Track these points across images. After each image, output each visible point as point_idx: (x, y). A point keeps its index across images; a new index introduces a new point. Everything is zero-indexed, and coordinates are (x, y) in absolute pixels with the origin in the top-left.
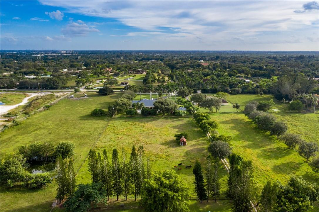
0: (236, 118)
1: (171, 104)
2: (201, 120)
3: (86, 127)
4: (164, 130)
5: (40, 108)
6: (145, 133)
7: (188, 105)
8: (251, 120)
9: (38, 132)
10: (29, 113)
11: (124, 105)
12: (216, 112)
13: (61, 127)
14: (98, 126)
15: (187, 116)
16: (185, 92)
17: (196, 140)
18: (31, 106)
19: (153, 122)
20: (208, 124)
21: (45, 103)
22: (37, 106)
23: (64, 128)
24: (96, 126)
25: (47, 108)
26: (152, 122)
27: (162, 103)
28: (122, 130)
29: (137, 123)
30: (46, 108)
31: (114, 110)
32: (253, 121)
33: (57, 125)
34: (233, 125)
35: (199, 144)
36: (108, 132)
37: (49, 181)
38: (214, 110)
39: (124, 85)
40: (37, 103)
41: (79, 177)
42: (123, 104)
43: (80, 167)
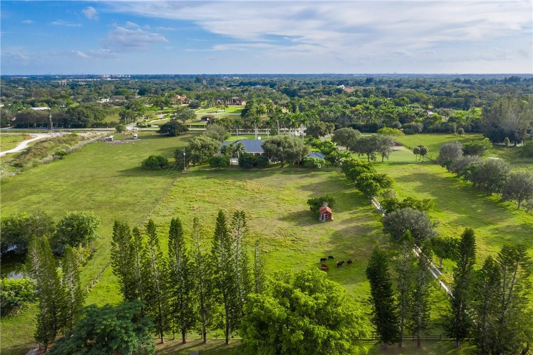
0: (422, 172)
1: (296, 145)
2: (359, 173)
3: (130, 188)
4: (284, 192)
5: (46, 156)
6: (247, 198)
7: (327, 149)
8: (455, 175)
9: (34, 198)
10: (24, 165)
11: (206, 148)
12: (383, 161)
13: (81, 189)
14: (154, 187)
15: (326, 169)
16: (320, 128)
17: (351, 210)
18: (30, 154)
19: (263, 178)
20: (374, 179)
21: (58, 148)
22: (42, 152)
23: (87, 190)
24: (150, 186)
25: (59, 157)
26: (260, 179)
27: (279, 144)
28: (202, 194)
29: (230, 181)
30: (57, 156)
31: (186, 157)
32: (458, 177)
33: (73, 185)
34: (418, 184)
35: (358, 219)
36: (172, 197)
37: (27, 297)
38: (379, 158)
39: (206, 120)
40: (43, 148)
41: (100, 288)
42: (203, 146)
43: (107, 266)
